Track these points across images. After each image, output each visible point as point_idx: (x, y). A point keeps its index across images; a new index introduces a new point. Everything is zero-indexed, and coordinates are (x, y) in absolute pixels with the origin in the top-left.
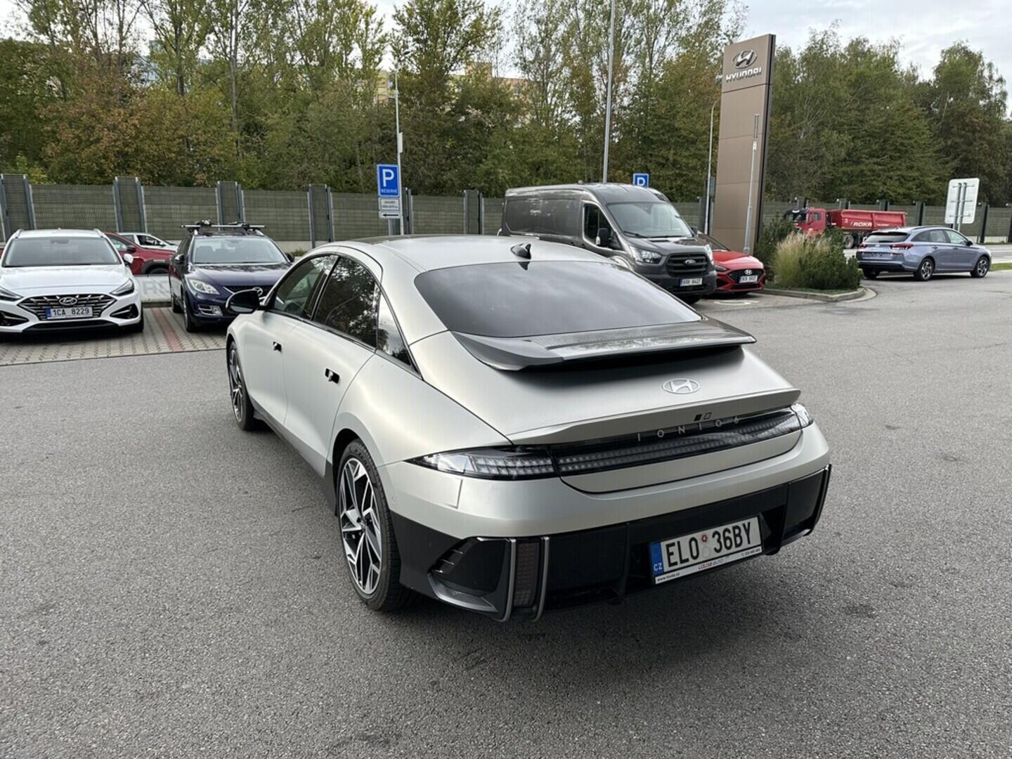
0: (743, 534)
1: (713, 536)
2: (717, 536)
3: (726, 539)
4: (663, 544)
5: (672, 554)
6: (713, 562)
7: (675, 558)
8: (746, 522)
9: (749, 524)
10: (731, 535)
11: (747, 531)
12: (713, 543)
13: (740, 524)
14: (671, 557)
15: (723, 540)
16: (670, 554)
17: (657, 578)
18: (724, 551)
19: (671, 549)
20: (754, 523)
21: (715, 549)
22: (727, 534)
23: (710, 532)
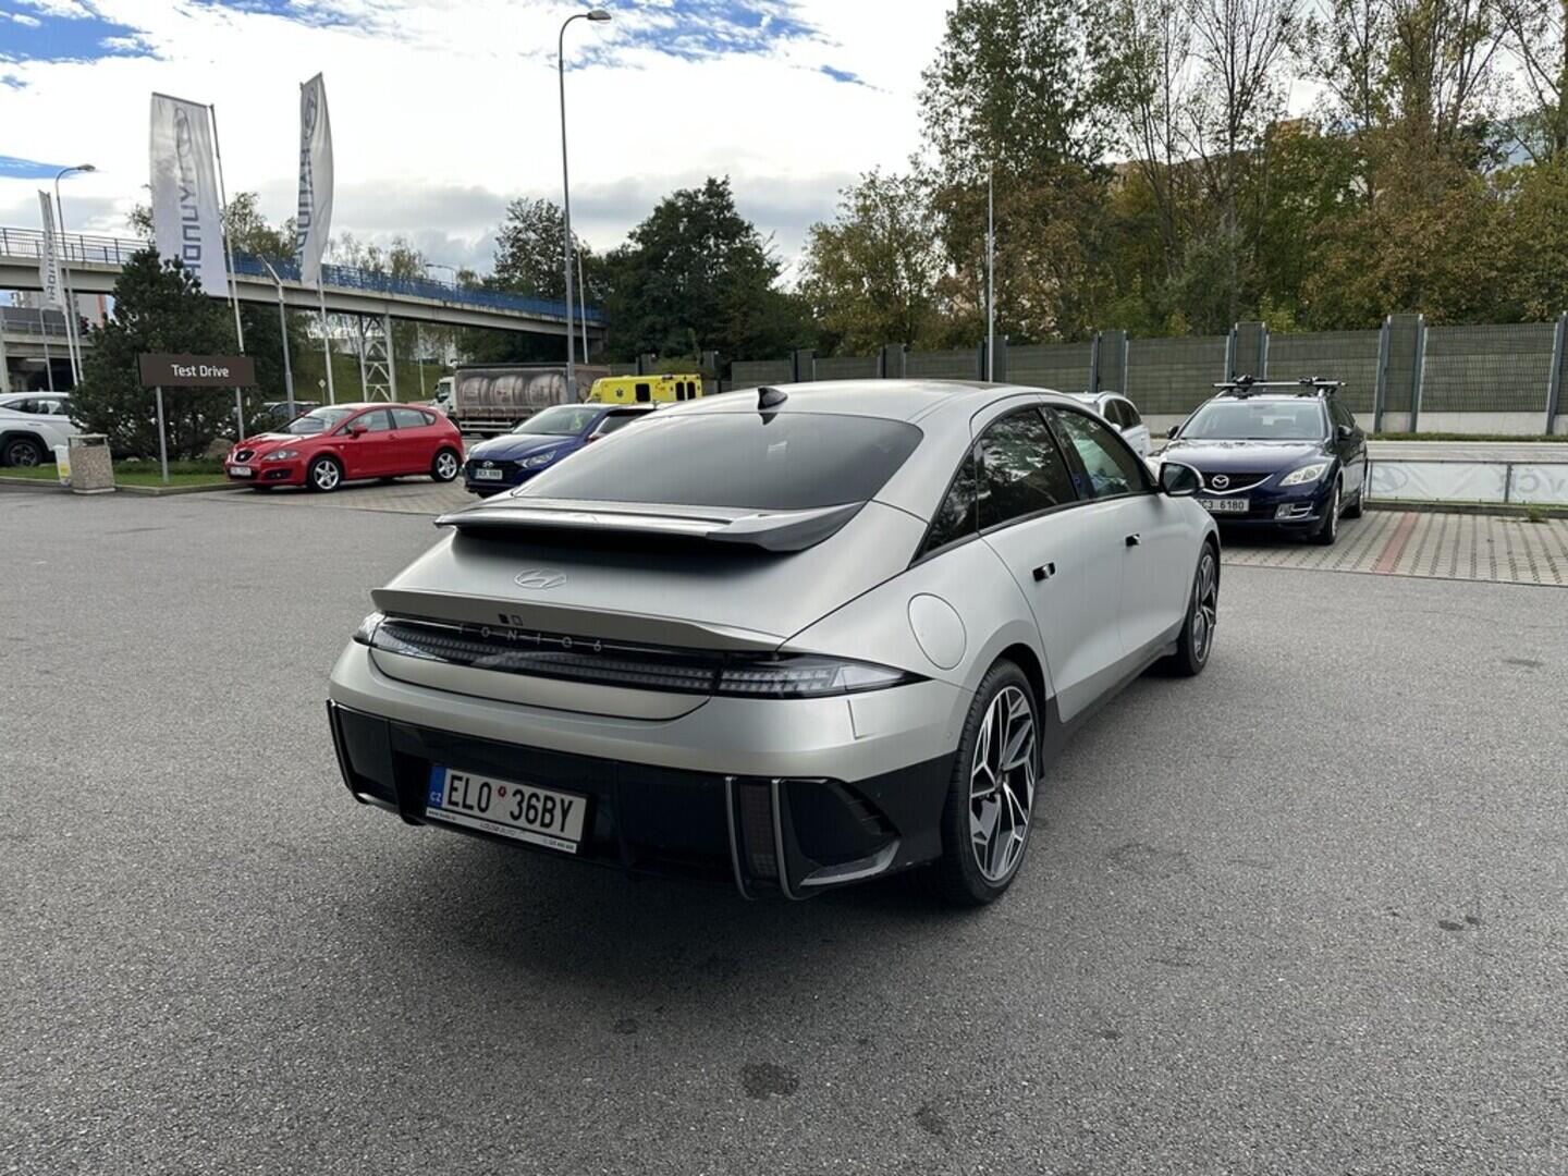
0: (558, 812)
1: (515, 794)
2: (519, 797)
3: (530, 807)
4: (450, 773)
5: (456, 789)
6: (501, 827)
7: (458, 797)
8: (567, 798)
9: (571, 803)
10: (540, 806)
11: (565, 813)
12: (511, 803)
13: (557, 796)
14: (454, 793)
15: (526, 808)
16: (453, 789)
17: (429, 809)
18: (522, 822)
19: (457, 784)
20: (579, 805)
21: (512, 813)
22: (534, 801)
23: (511, 787)
